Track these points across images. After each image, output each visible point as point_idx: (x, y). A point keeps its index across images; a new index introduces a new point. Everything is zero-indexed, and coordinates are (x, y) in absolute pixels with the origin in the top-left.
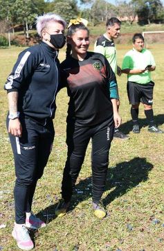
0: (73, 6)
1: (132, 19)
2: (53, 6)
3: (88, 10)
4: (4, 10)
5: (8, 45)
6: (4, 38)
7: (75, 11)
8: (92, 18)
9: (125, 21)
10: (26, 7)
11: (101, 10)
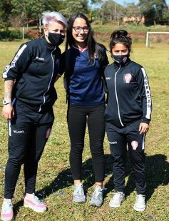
0: (84, 5)
1: (139, 20)
2: (65, 4)
3: (98, 9)
4: (20, 7)
5: (22, 38)
6: (19, 32)
7: (86, 10)
8: (101, 17)
9: (132, 22)
10: (40, 5)
11: (110, 10)
